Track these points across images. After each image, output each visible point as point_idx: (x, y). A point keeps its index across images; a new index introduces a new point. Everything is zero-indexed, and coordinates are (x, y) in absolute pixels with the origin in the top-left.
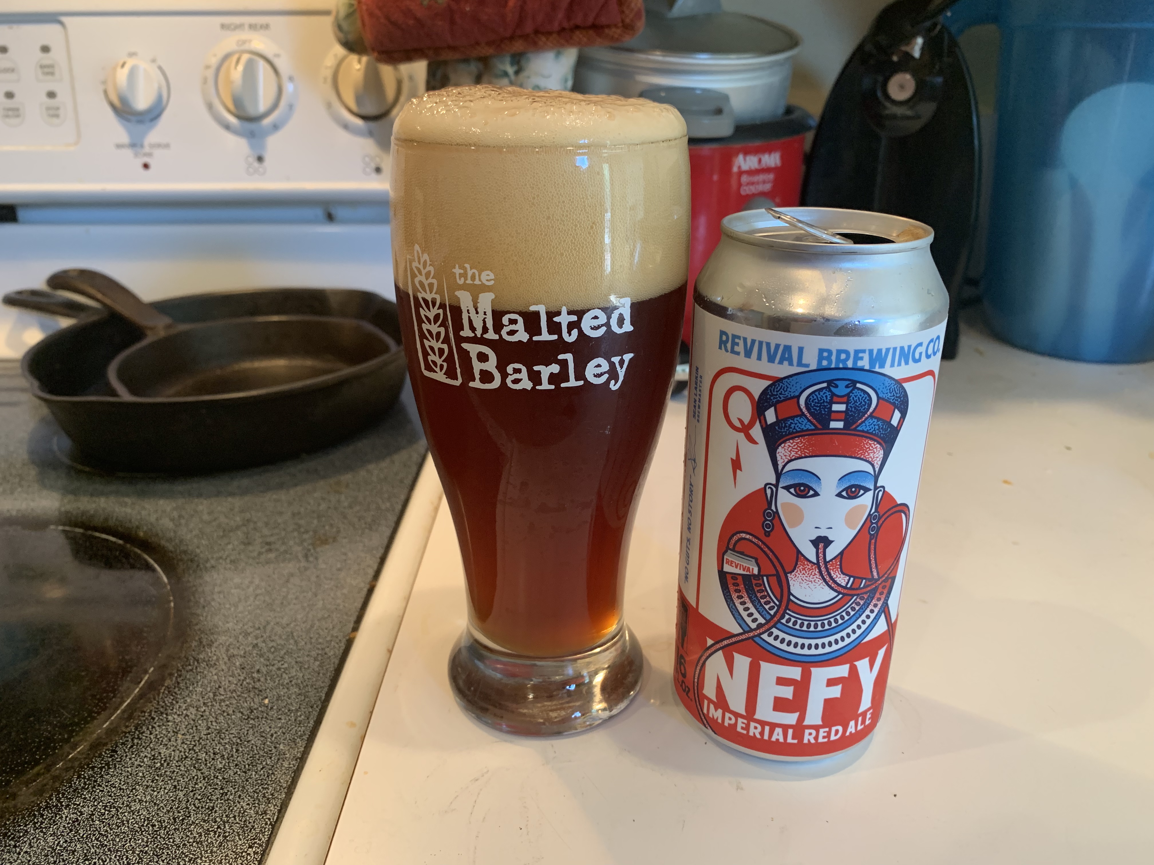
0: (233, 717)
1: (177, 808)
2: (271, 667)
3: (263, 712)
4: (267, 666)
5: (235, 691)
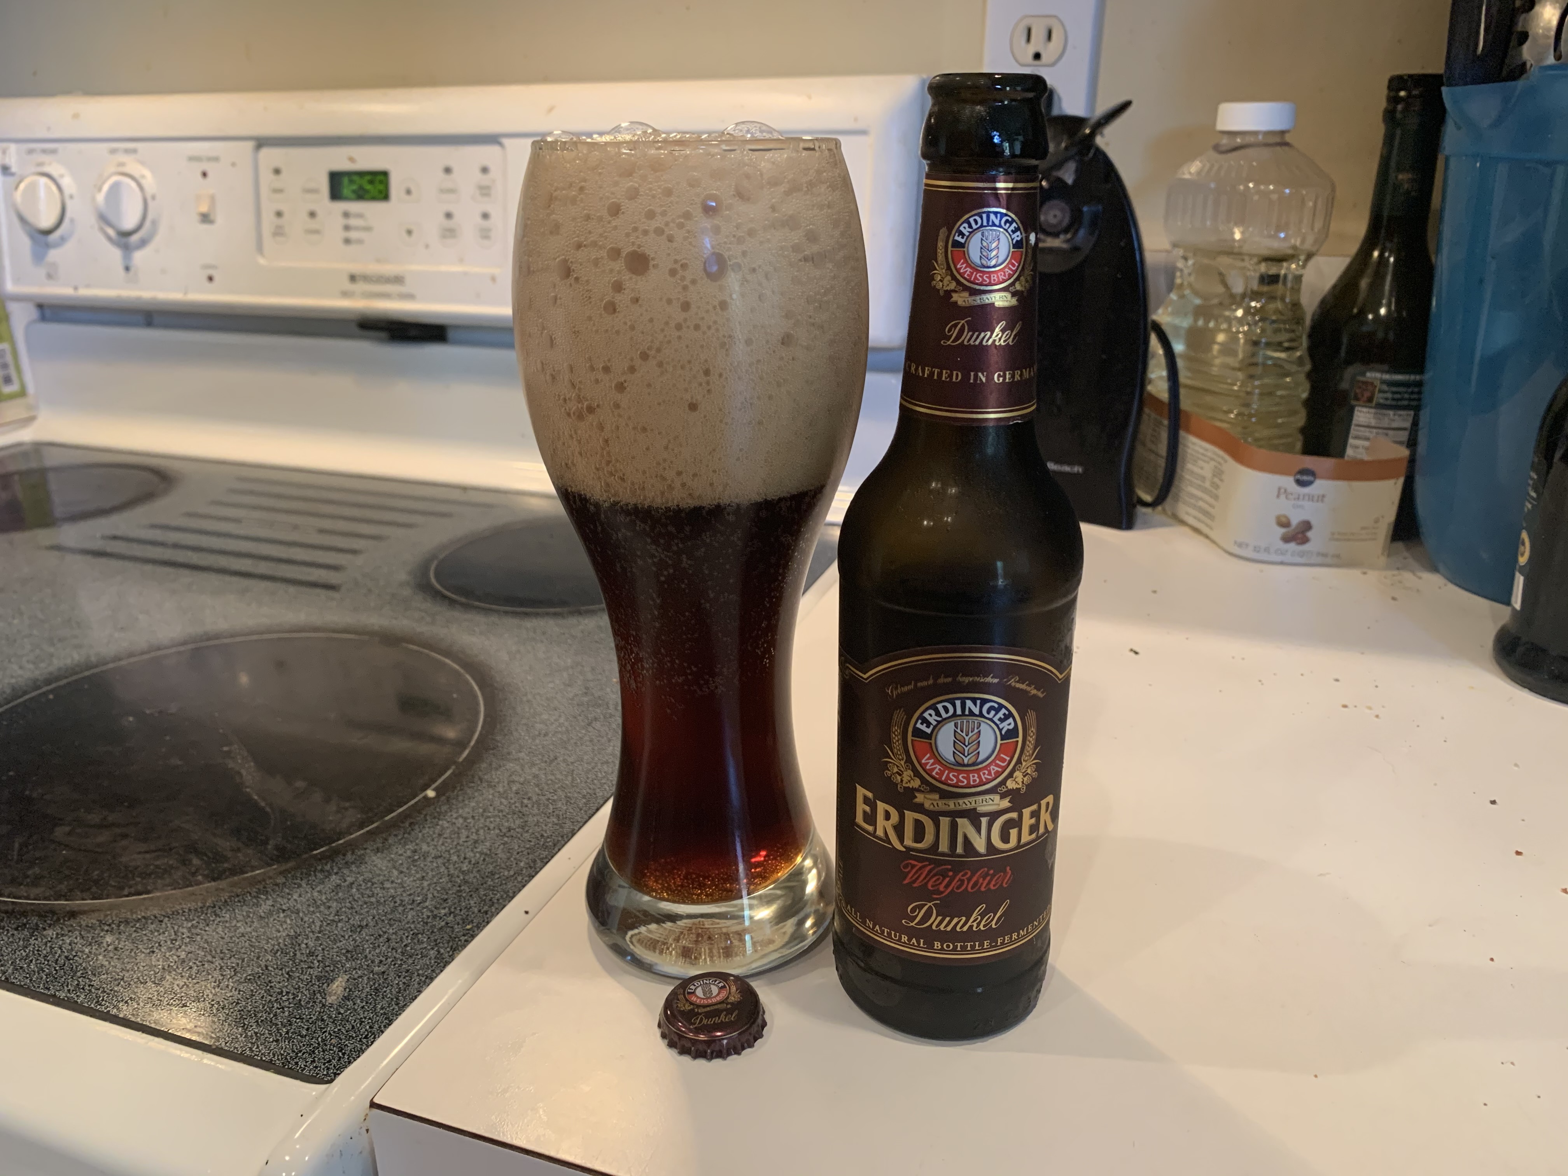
2: (541, 797)
3: (518, 832)
5: (502, 811)
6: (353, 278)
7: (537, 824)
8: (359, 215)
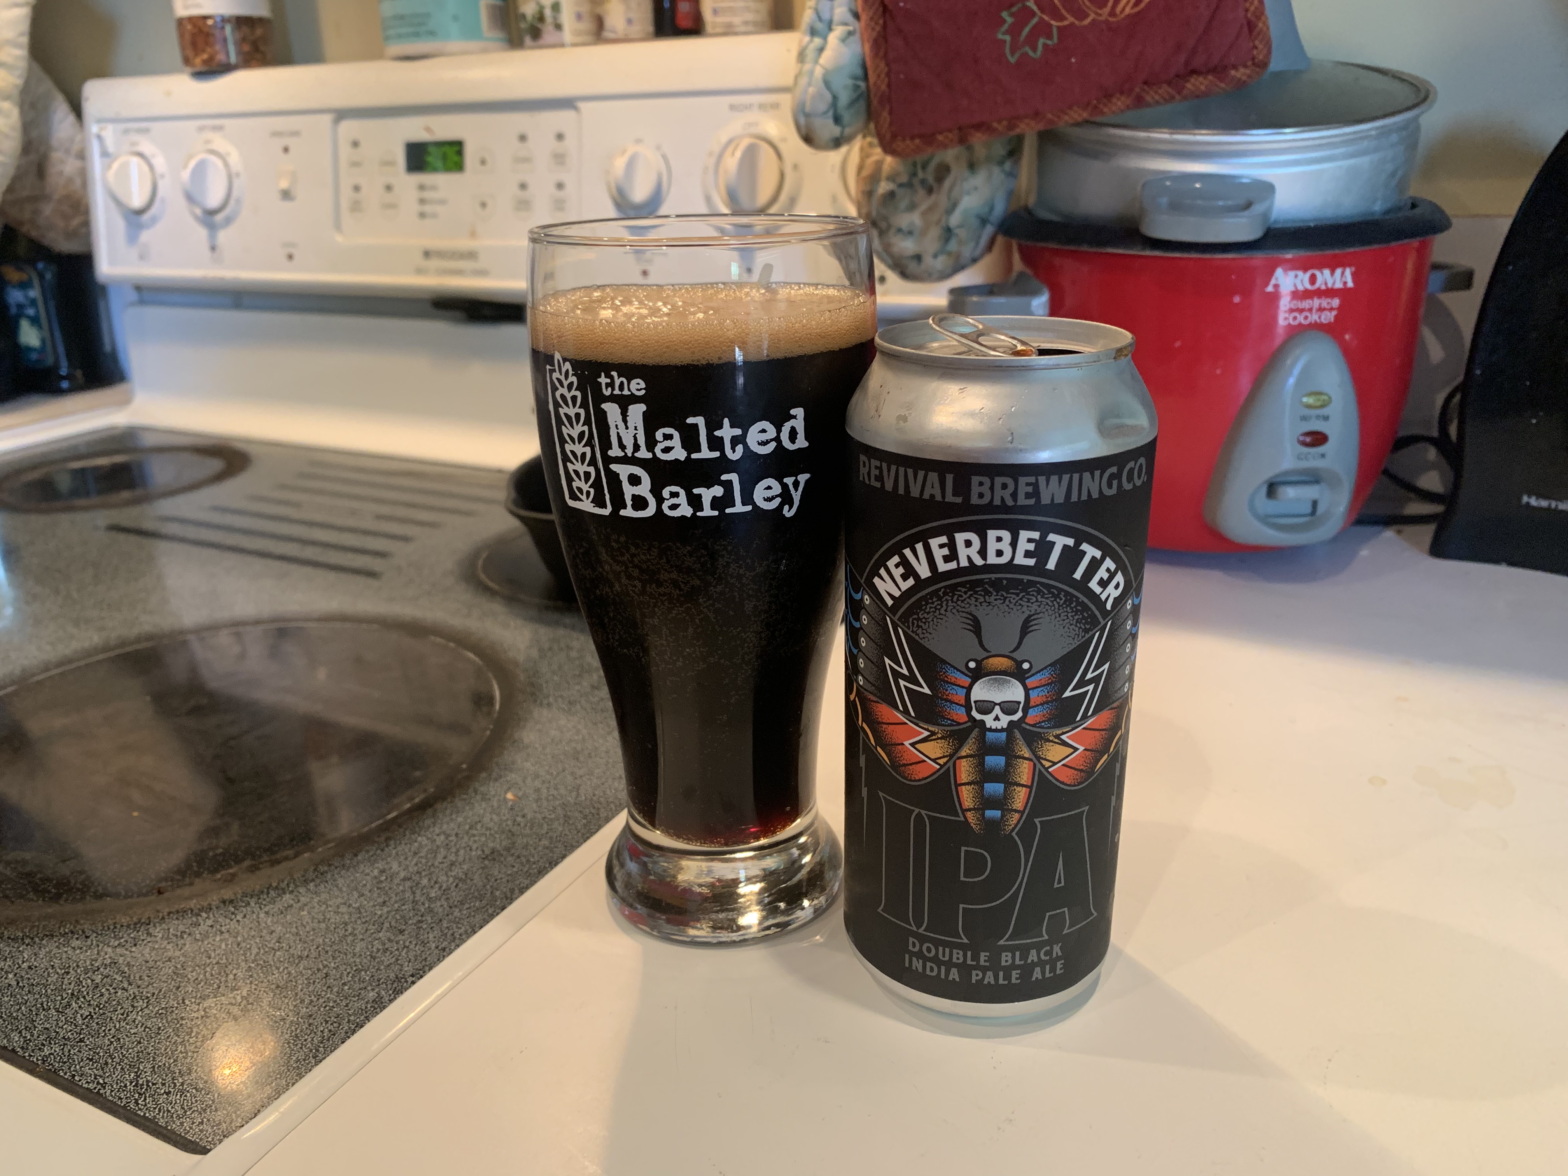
6: (427, 254)
7: (526, 847)
8: (434, 188)
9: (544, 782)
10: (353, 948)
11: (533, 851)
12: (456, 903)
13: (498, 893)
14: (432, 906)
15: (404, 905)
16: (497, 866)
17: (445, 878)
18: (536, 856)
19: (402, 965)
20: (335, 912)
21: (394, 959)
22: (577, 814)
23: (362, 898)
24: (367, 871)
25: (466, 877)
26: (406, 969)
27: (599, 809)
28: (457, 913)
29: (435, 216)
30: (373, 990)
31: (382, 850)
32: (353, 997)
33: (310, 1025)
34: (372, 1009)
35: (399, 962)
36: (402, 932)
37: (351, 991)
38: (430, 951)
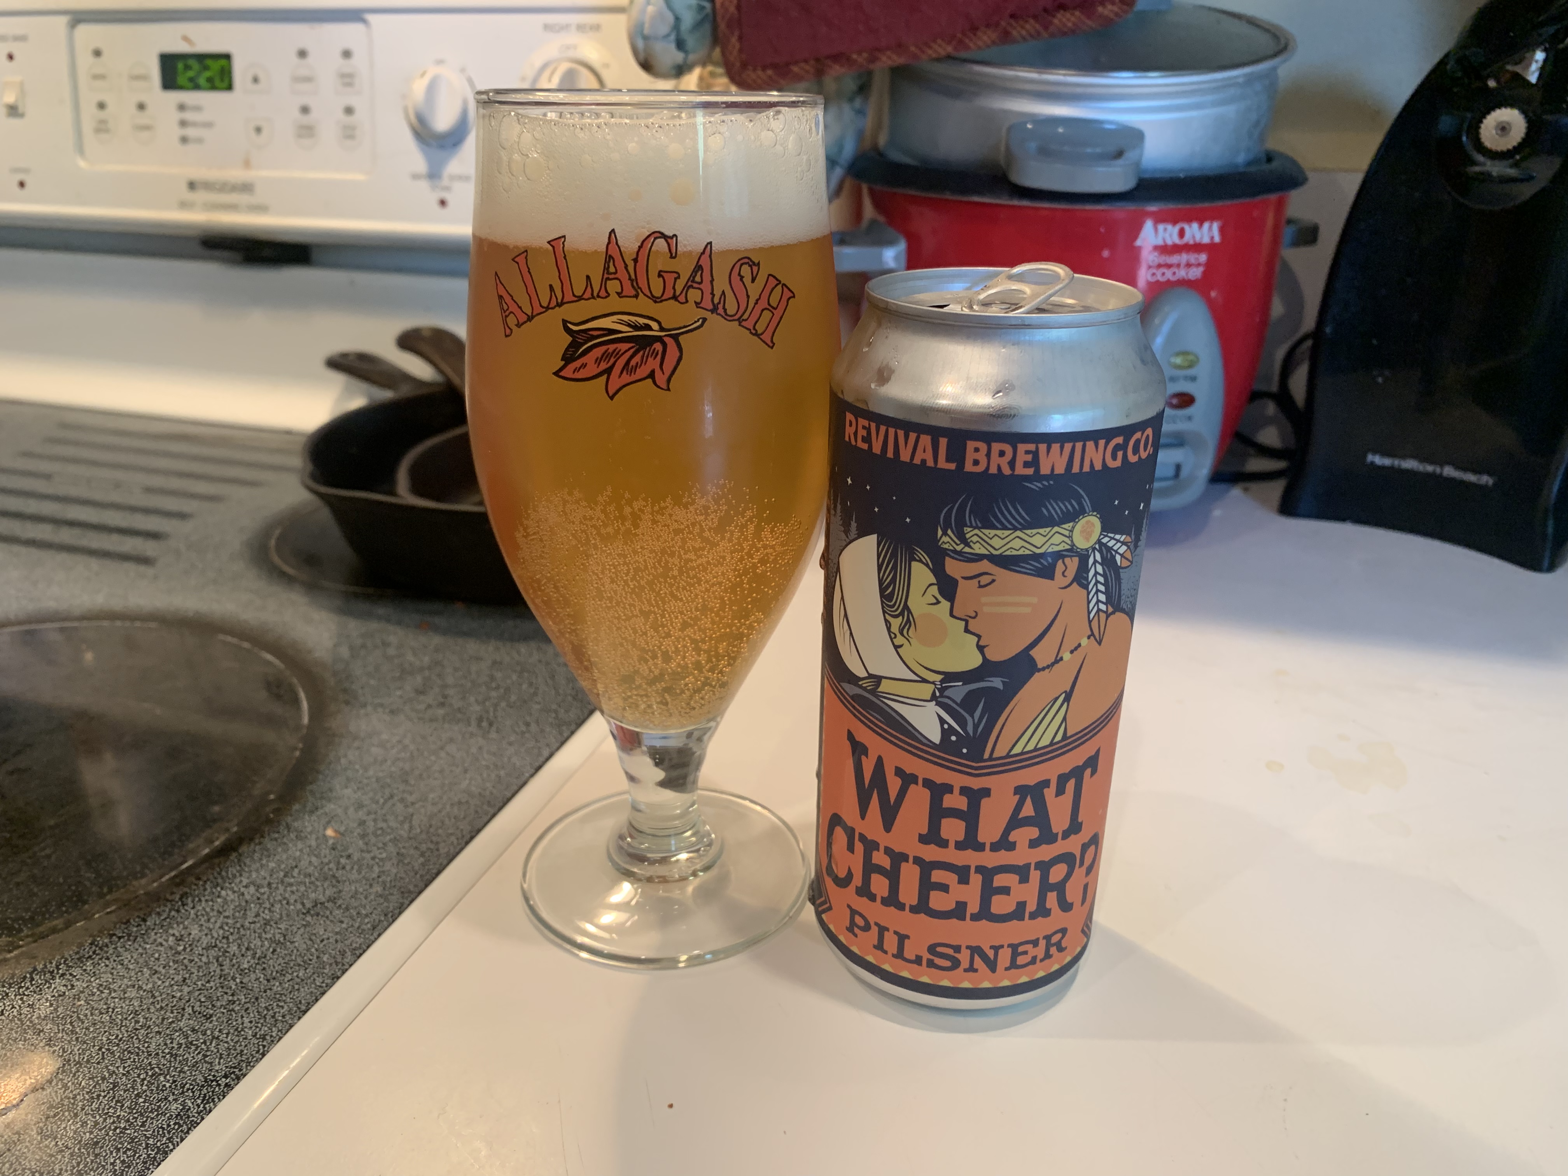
0: (292, 907)
1: (172, 1007)
4: (362, 851)
6: (192, 185)
8: (198, 109)
9: (369, 813)
10: (146, 1045)
11: (364, 901)
12: (274, 974)
13: (325, 958)
14: (244, 981)
15: (208, 982)
16: (322, 922)
17: (259, 943)
18: (368, 907)
19: (211, 1063)
20: (120, 999)
21: (200, 1056)
22: (412, 852)
23: (156, 976)
24: (159, 940)
25: (285, 939)
26: (217, 1068)
27: (437, 843)
28: (277, 988)
29: (200, 141)
30: (176, 1100)
31: (178, 911)
32: (151, 1112)
33: (96, 1156)
34: (176, 1127)
35: (207, 1059)
36: (209, 1017)
37: (147, 1104)
38: (247, 1041)
